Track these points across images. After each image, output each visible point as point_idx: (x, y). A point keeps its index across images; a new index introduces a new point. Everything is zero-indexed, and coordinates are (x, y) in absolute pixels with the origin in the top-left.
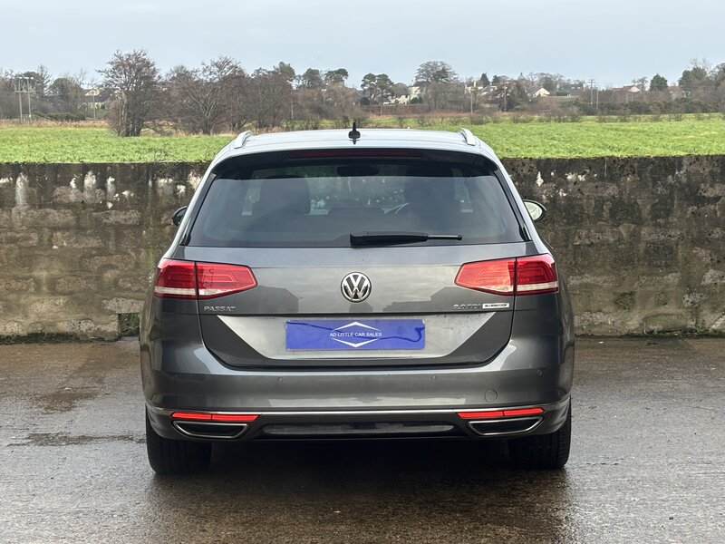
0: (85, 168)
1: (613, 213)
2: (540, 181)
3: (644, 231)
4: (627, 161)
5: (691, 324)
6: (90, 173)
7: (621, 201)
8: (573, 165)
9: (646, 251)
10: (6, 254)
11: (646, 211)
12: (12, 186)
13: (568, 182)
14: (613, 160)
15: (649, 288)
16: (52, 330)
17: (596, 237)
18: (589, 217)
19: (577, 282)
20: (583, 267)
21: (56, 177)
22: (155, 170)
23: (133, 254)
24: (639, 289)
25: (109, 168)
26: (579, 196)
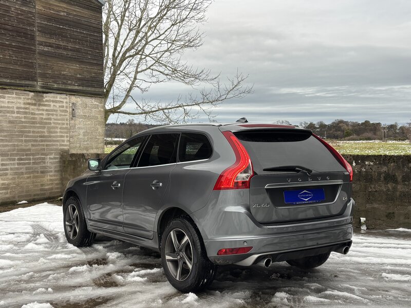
1: (385, 178)
2: (354, 164)
3: (399, 187)
4: (391, 157)
7: (388, 173)
8: (368, 157)
9: (400, 196)
11: (400, 178)
13: (366, 165)
14: (386, 156)
15: (401, 211)
17: (378, 188)
18: (375, 180)
19: (370, 207)
20: (372, 200)
24: (397, 211)
26: (371, 171)
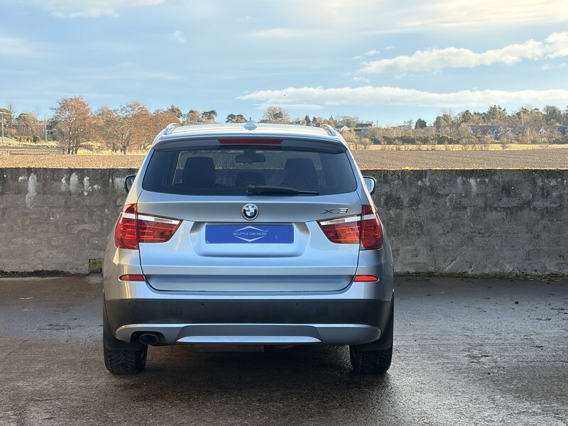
0: (71, 171)
1: (386, 204)
3: (404, 213)
4: (395, 173)
5: (431, 269)
6: (74, 174)
7: (391, 195)
9: (406, 225)
10: (22, 223)
11: (405, 203)
12: (26, 181)
15: (408, 247)
16: (49, 269)
21: (53, 176)
22: (113, 172)
23: (99, 223)
25: (86, 171)
